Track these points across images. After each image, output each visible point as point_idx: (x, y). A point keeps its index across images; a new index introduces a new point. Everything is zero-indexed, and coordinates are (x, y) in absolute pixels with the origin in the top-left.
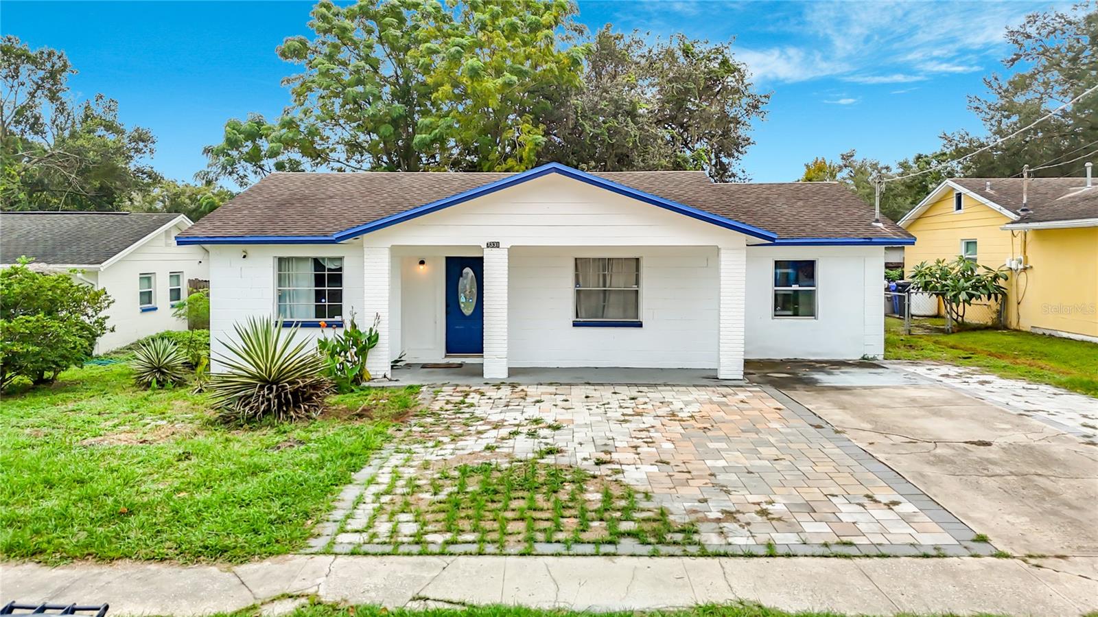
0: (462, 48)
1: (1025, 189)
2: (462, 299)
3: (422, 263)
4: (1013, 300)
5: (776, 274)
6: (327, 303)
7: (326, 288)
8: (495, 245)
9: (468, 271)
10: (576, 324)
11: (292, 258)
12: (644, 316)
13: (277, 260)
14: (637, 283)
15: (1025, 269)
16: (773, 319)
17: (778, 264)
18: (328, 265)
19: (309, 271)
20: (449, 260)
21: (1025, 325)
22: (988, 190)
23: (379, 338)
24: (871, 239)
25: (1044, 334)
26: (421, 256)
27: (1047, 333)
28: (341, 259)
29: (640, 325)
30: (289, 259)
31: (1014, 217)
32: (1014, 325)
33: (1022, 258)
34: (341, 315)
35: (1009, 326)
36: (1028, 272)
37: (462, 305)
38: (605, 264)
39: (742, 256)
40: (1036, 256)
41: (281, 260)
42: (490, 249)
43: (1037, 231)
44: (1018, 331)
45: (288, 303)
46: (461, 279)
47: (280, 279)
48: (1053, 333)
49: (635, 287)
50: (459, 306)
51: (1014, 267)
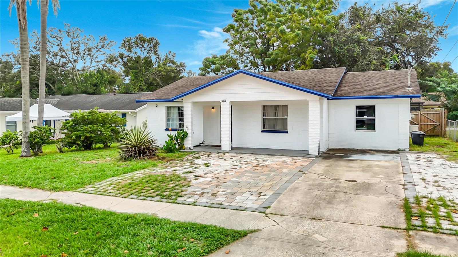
0: (280, 22)
3: (213, 108)
5: (357, 112)
6: (181, 122)
7: (181, 117)
8: (224, 101)
10: (262, 132)
11: (172, 107)
12: (289, 129)
13: (166, 108)
14: (287, 115)
16: (355, 131)
17: (358, 107)
19: (176, 111)
23: (188, 134)
24: (398, 95)
26: (213, 105)
29: (287, 132)
30: (170, 107)
38: (276, 108)
41: (168, 108)
45: (170, 122)
47: (168, 114)
49: (286, 117)
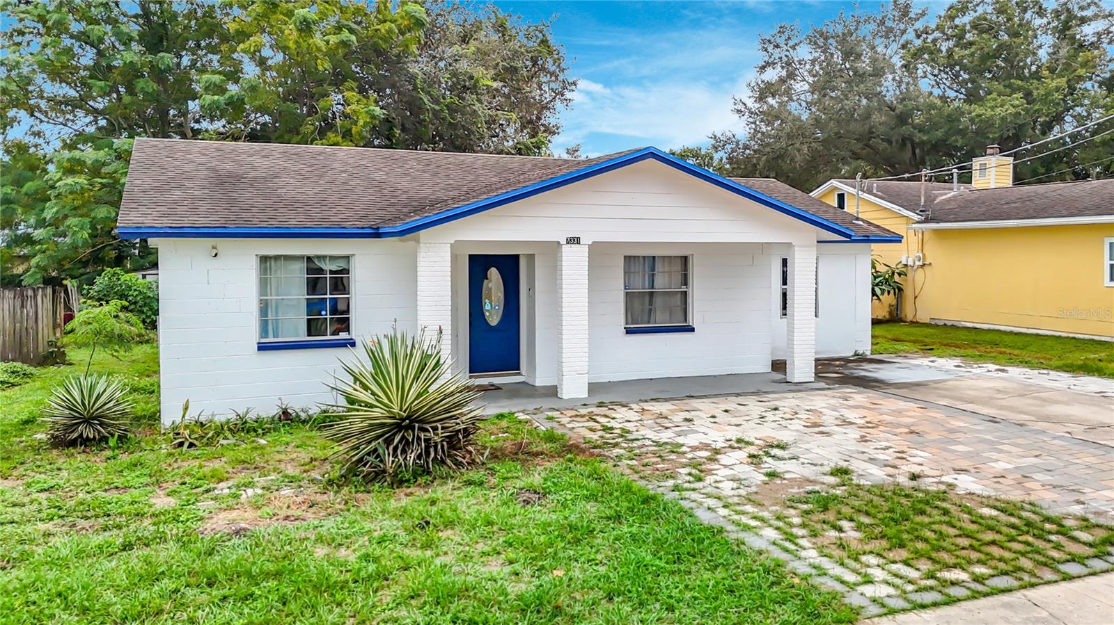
1: (923, 193)
2: (488, 307)
4: (908, 293)
6: (328, 316)
7: (328, 296)
8: (575, 241)
9: (494, 273)
10: (628, 331)
11: (280, 256)
12: (695, 319)
13: (259, 259)
14: (685, 283)
15: (924, 265)
16: (781, 318)
18: (328, 266)
19: (298, 274)
20: (472, 258)
21: (923, 317)
22: (875, 191)
25: (945, 324)
27: (949, 323)
28: (347, 258)
29: (692, 330)
30: (275, 258)
31: (916, 217)
32: (910, 317)
33: (921, 255)
34: (348, 331)
35: (904, 319)
36: (925, 267)
37: (487, 314)
38: (653, 263)
39: (812, 254)
40: (934, 253)
41: (264, 259)
42: (569, 245)
43: (936, 231)
44: (914, 323)
46: (486, 281)
47: (263, 284)
48: (955, 323)
49: (684, 289)
50: (483, 315)
51: (910, 263)
